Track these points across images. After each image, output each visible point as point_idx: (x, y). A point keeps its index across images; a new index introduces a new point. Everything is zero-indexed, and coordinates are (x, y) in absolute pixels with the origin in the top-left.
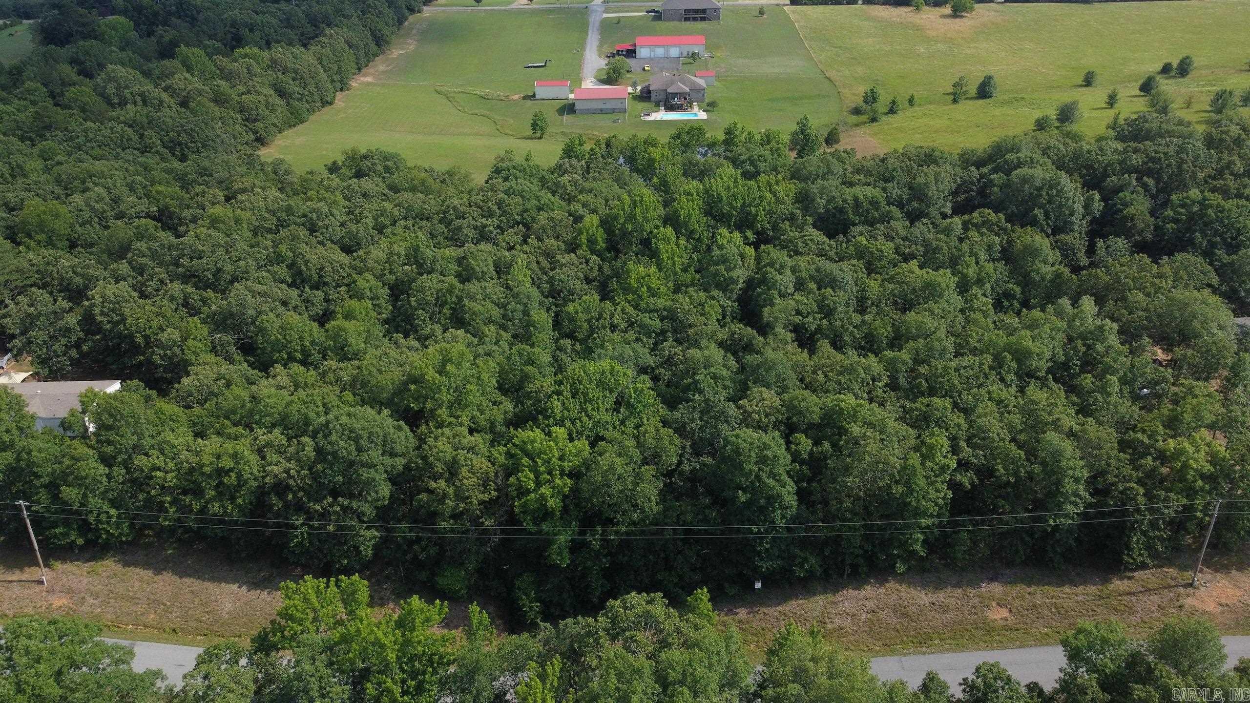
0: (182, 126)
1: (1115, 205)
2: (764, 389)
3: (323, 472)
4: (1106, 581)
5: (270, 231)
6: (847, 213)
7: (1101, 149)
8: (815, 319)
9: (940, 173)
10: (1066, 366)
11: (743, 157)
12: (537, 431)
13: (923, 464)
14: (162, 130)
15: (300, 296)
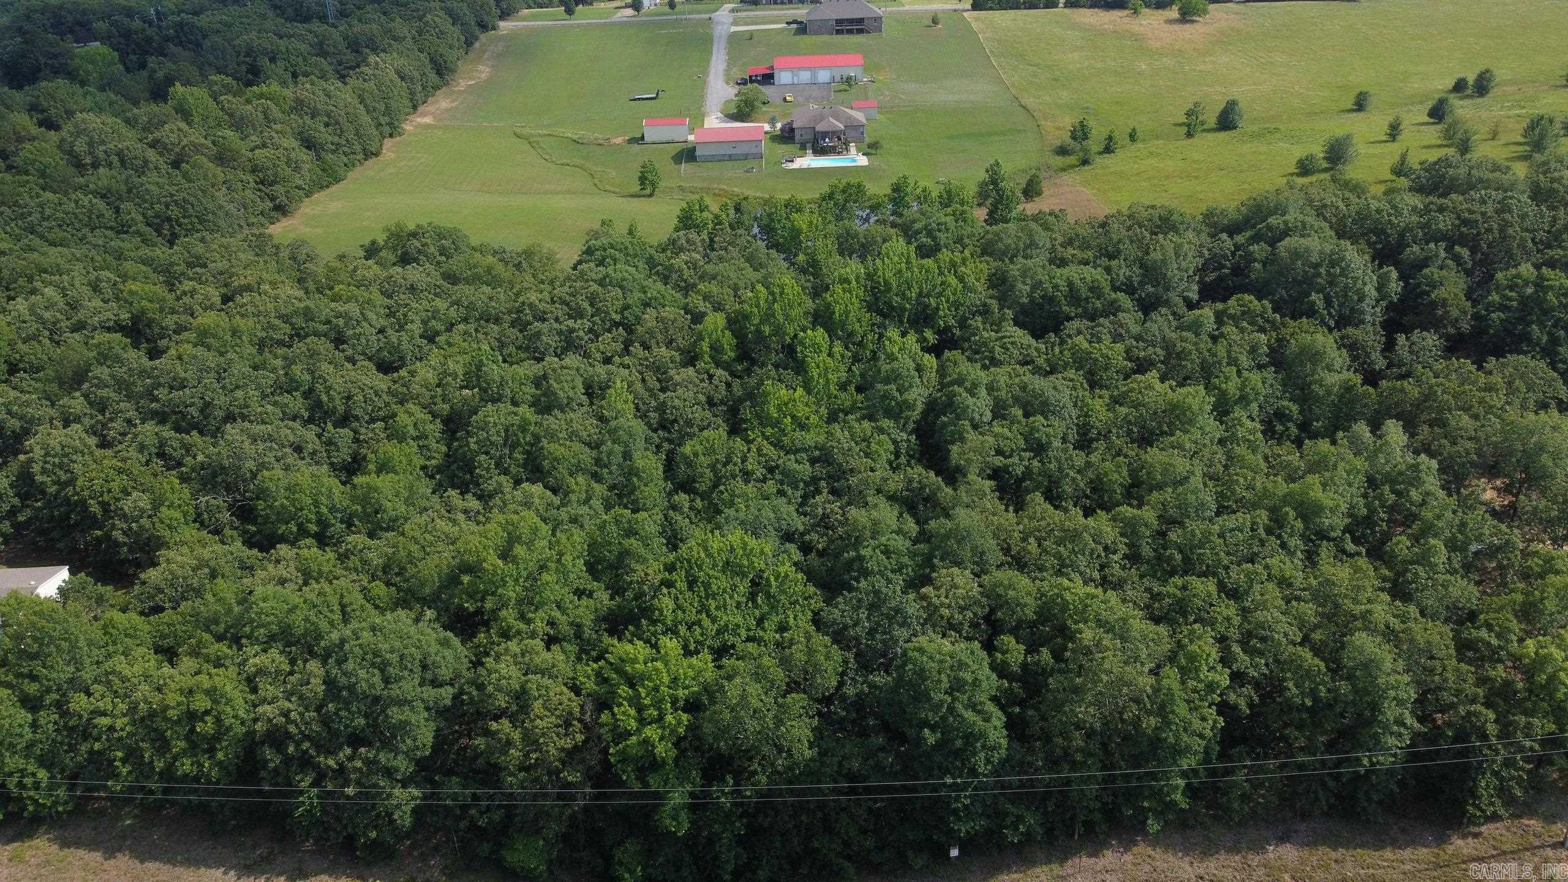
0: (172, 195)
1: (1419, 285)
2: (955, 570)
3: (336, 714)
4: (1442, 840)
5: (281, 343)
6: (1059, 304)
7: (1394, 207)
8: (1021, 459)
9: (1181, 245)
10: (1368, 521)
11: (917, 226)
12: (640, 643)
13: (1183, 682)
14: (145, 201)
15: (319, 436)
